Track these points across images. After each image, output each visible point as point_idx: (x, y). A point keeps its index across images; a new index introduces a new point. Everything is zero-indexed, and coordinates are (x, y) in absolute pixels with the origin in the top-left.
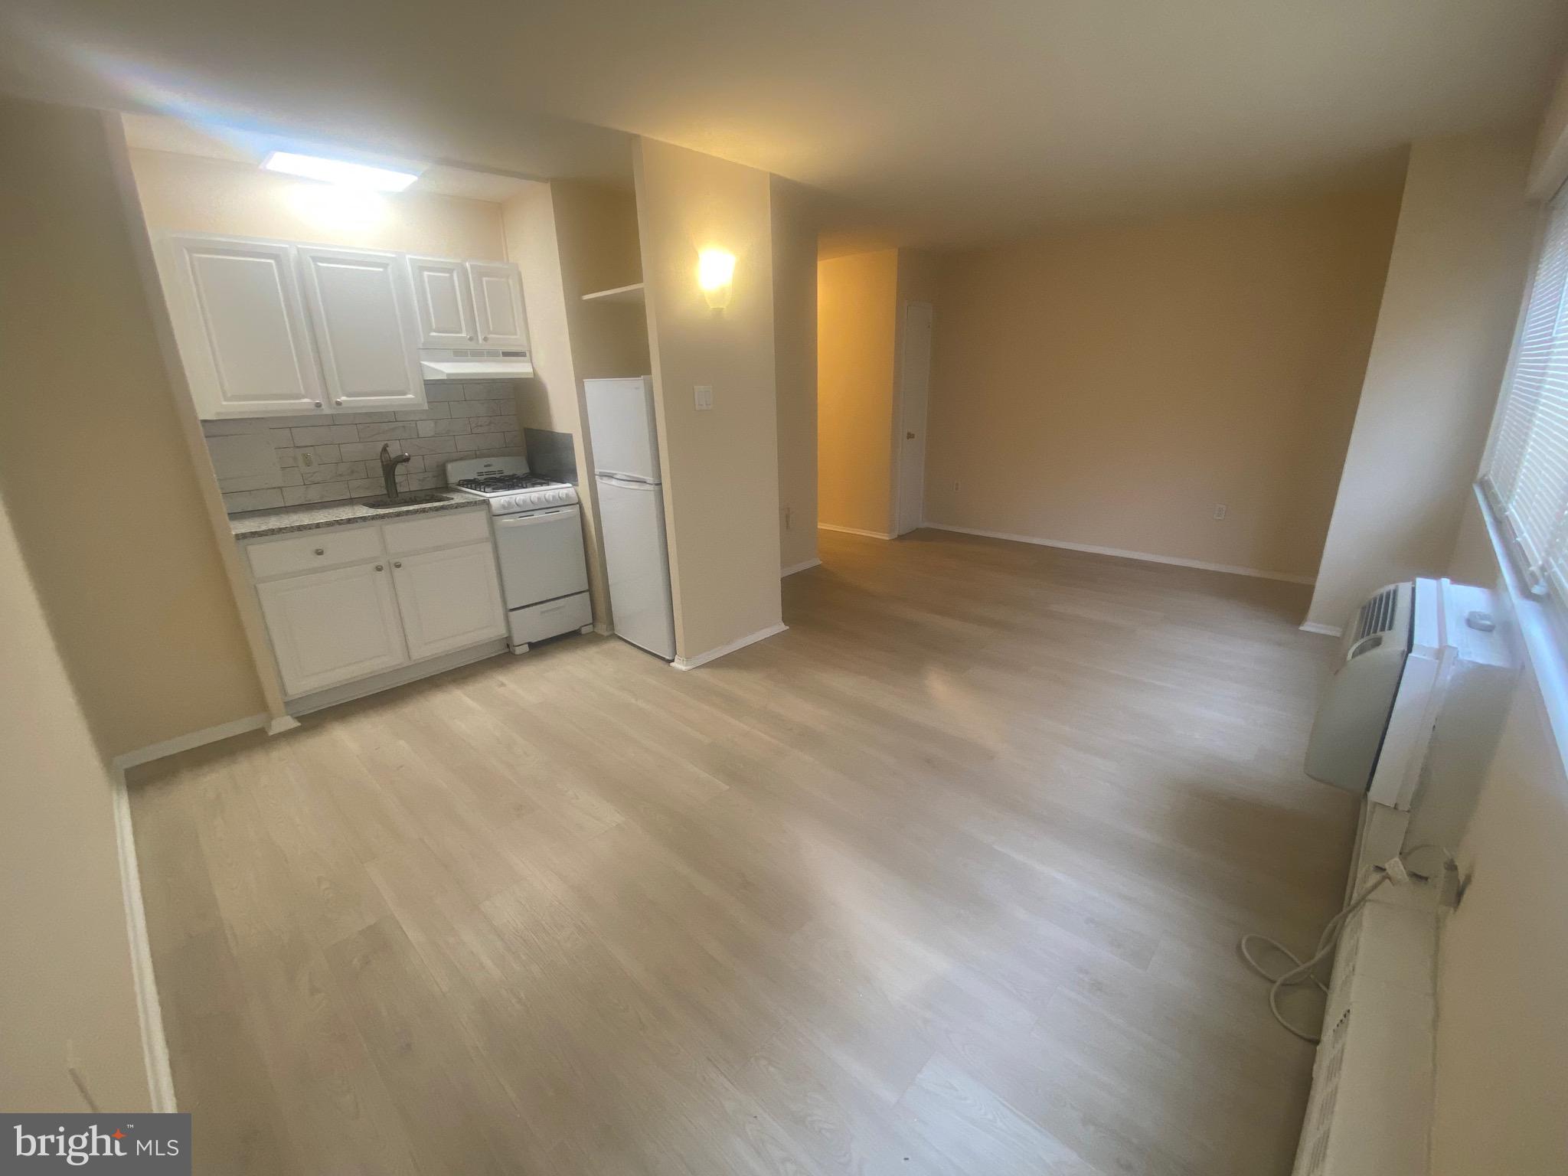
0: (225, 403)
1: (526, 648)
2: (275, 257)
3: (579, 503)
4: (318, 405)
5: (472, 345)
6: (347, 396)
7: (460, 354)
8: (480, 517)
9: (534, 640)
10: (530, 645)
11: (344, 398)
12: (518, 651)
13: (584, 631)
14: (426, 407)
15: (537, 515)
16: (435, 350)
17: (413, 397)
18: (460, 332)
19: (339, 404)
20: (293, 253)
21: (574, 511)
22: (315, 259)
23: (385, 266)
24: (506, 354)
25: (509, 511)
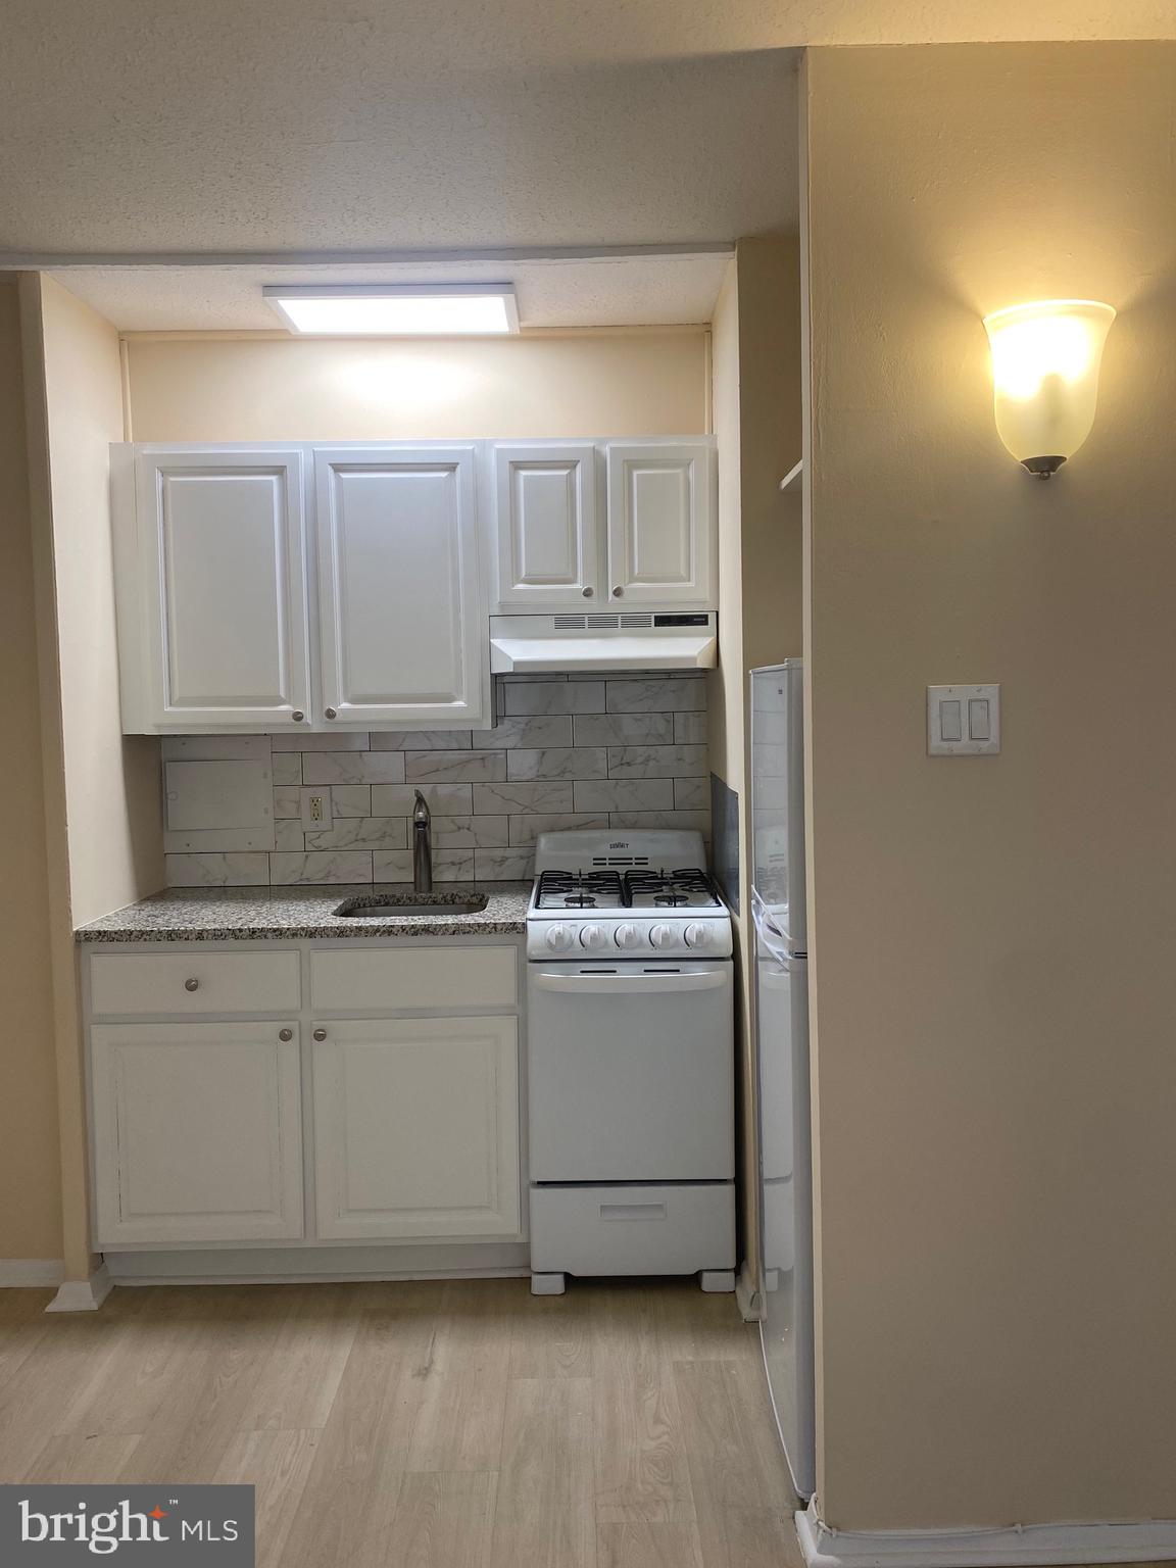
0: (169, 709)
1: (557, 1285)
2: (279, 471)
3: (736, 956)
4: (298, 717)
5: (593, 606)
6: (353, 702)
7: (568, 623)
8: (502, 957)
9: (576, 1272)
10: (568, 1277)
11: (345, 705)
12: (540, 1285)
13: (709, 1282)
14: (487, 725)
15: (627, 973)
16: (517, 618)
17: (466, 706)
18: (572, 581)
19: (330, 714)
20: (305, 460)
21: (723, 974)
22: (338, 468)
23: (451, 468)
24: (663, 621)
25: (561, 956)
